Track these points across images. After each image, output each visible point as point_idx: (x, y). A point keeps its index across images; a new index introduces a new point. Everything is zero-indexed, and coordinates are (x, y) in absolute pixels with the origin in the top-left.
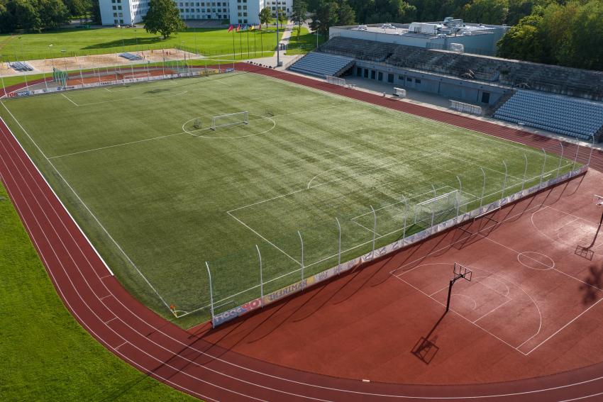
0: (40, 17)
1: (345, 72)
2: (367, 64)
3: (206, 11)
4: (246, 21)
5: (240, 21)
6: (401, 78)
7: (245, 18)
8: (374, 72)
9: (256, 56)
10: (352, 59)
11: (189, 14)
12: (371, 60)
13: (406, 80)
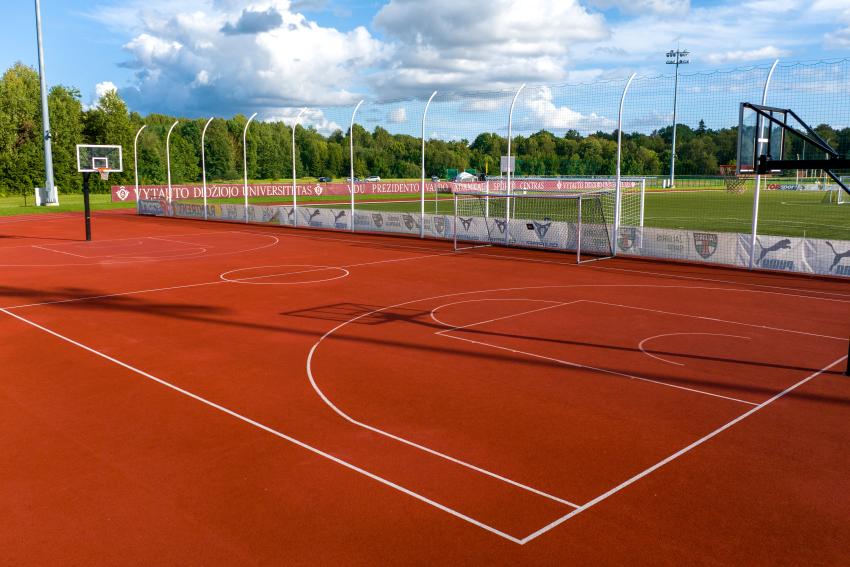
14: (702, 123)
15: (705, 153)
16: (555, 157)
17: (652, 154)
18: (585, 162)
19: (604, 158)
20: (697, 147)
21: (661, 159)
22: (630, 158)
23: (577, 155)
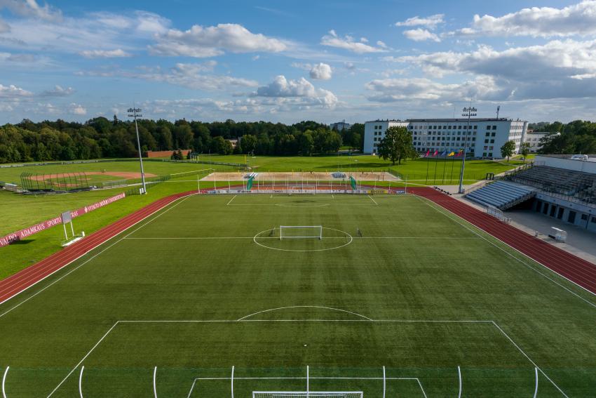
0: (314, 144)
1: (517, 205)
2: (547, 197)
3: (460, 145)
4: (491, 155)
5: (485, 154)
6: (584, 217)
7: (491, 151)
8: (554, 208)
9: (442, 183)
10: (532, 190)
11: (443, 147)
12: (559, 193)
13: (590, 219)
14: (115, 117)
15: (126, 141)
16: (25, 146)
17: (93, 141)
18: (49, 149)
19: (62, 145)
20: (120, 137)
21: (100, 145)
22: (80, 145)
23: (41, 143)
